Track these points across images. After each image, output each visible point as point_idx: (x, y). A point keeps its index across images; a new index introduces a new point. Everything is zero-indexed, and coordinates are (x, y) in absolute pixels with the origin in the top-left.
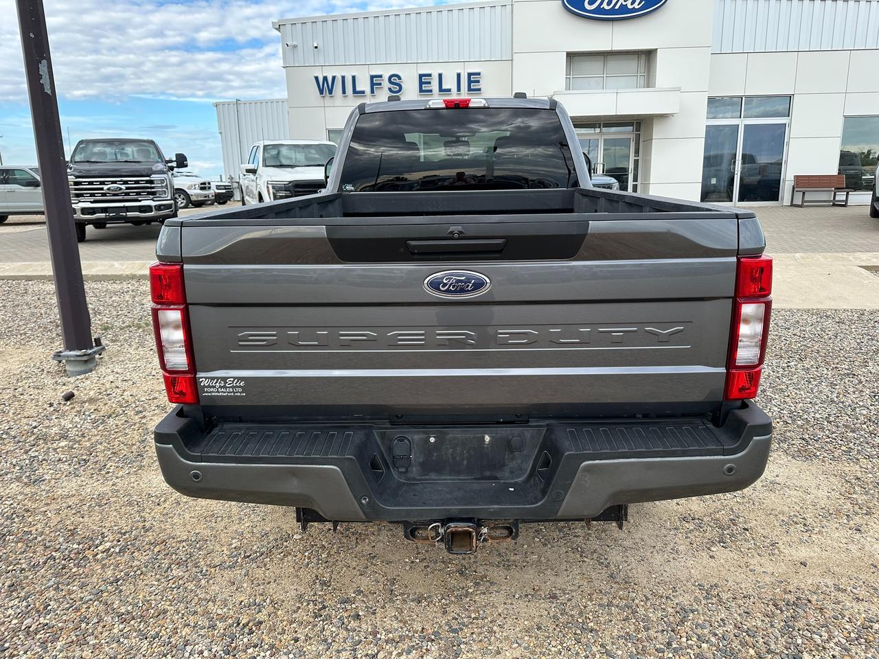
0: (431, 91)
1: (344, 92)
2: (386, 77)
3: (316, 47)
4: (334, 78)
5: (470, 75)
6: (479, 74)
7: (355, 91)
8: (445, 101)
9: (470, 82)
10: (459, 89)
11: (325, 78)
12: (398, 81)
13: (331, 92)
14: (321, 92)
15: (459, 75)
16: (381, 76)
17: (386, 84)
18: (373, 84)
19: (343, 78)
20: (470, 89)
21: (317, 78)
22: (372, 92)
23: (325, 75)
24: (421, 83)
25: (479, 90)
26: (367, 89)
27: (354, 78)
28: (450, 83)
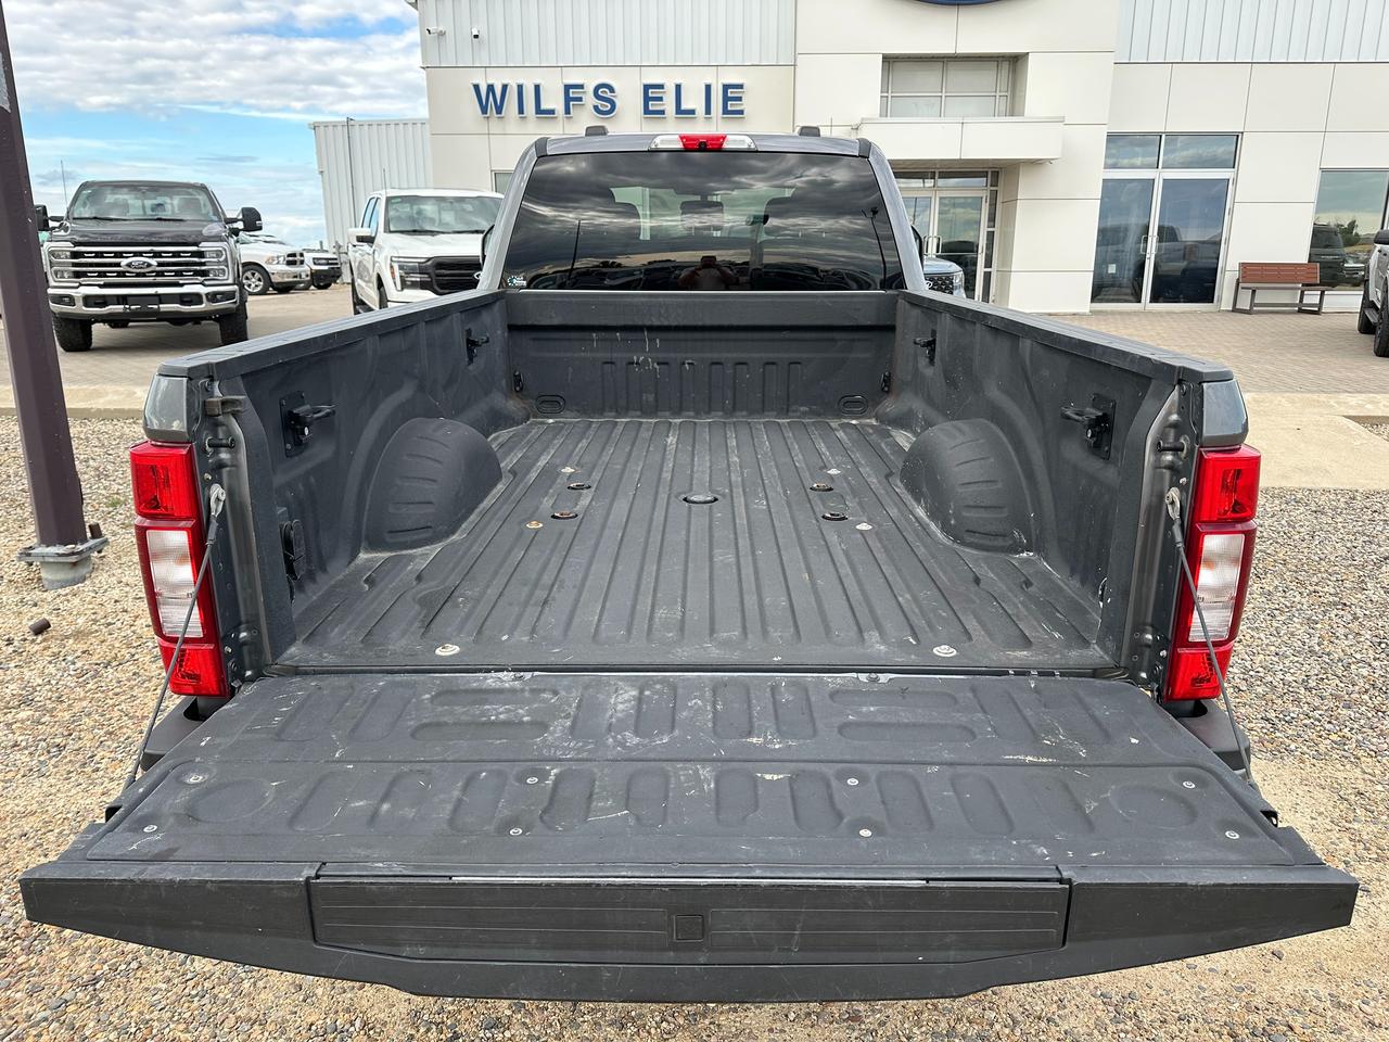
0: (663, 112)
1: (521, 111)
2: (590, 89)
3: (476, 36)
4: (505, 87)
5: (726, 87)
6: (741, 86)
7: (539, 110)
8: (682, 138)
9: (726, 99)
10: (708, 111)
11: (491, 88)
12: (609, 95)
13: (499, 110)
14: (484, 111)
15: (708, 88)
16: (581, 87)
17: (590, 99)
18: (568, 99)
19: (520, 87)
20: (726, 111)
21: (477, 87)
22: (567, 111)
23: (490, 82)
24: (647, 99)
25: (741, 112)
26: (559, 106)
27: (537, 88)
28: (694, 100)
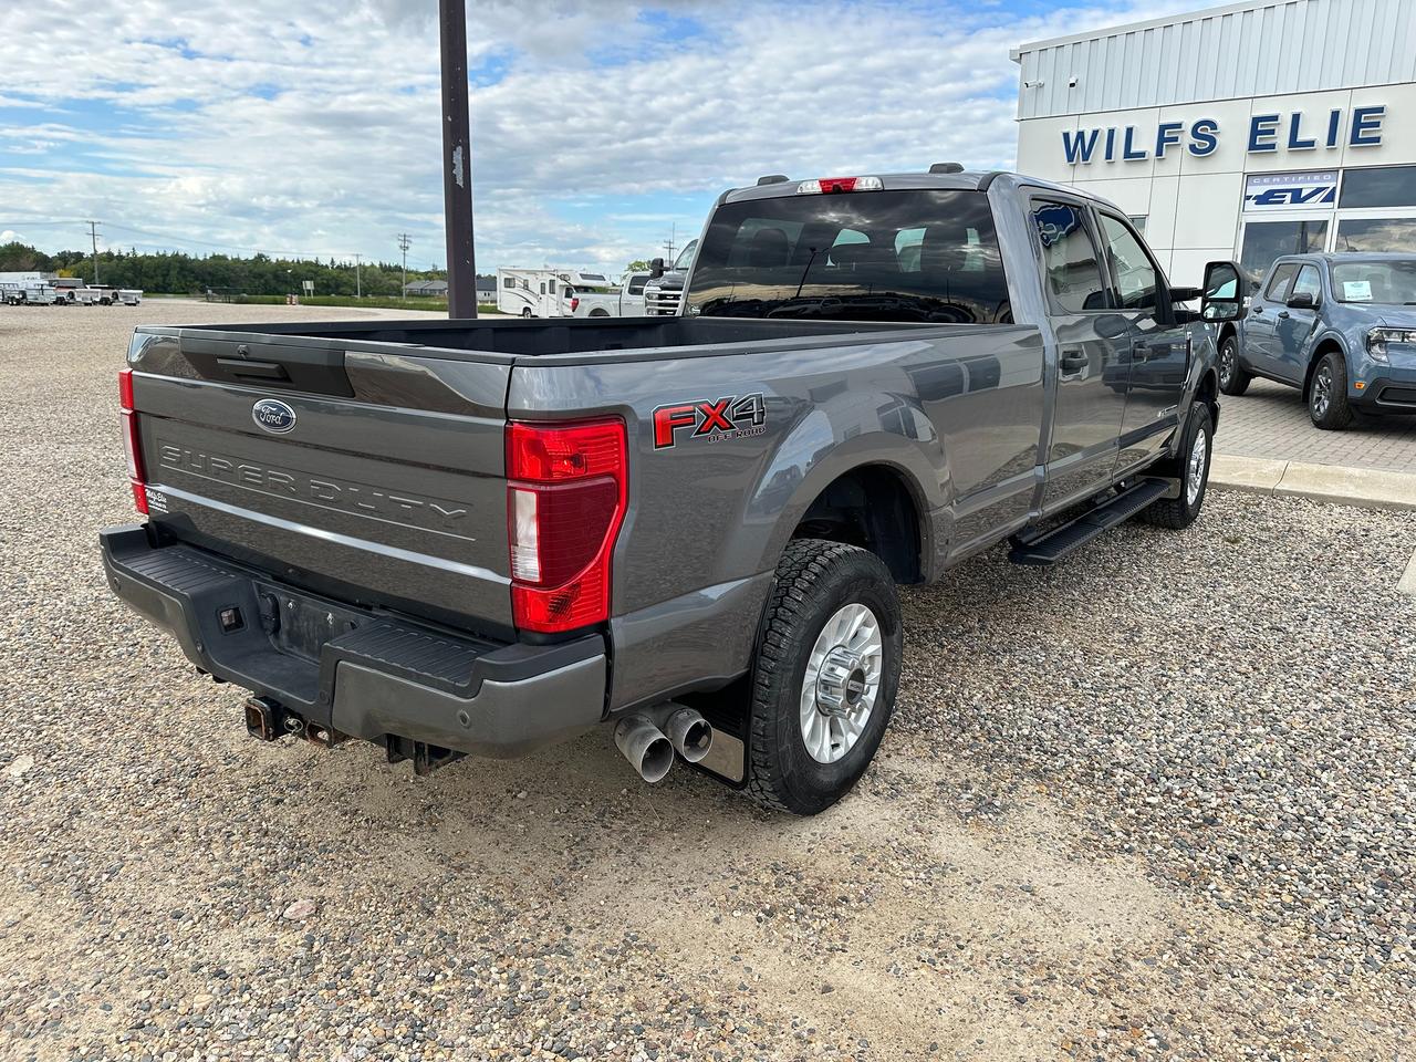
0: (1273, 146)
1: (1109, 156)
2: (1188, 127)
3: (1072, 85)
4: (1095, 133)
5: (1359, 113)
6: (1381, 110)
7: (1128, 154)
8: (821, 182)
9: (1357, 125)
10: (1332, 140)
11: (1081, 135)
12: (1209, 132)
13: (1086, 156)
14: (1070, 158)
15: (1335, 115)
16: (1179, 126)
17: (1187, 139)
18: (1161, 140)
19: (1111, 132)
20: (1355, 139)
21: (1066, 136)
22: (1159, 153)
23: (1081, 129)
24: (1255, 132)
25: (1377, 140)
26: (1151, 149)
27: (1130, 131)
28: (1314, 130)
